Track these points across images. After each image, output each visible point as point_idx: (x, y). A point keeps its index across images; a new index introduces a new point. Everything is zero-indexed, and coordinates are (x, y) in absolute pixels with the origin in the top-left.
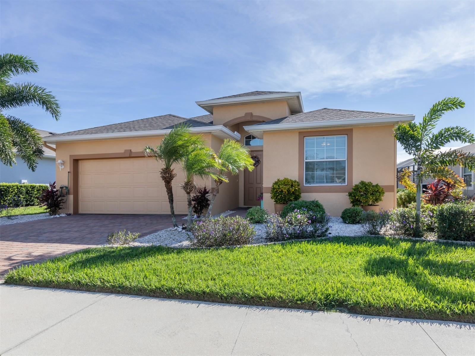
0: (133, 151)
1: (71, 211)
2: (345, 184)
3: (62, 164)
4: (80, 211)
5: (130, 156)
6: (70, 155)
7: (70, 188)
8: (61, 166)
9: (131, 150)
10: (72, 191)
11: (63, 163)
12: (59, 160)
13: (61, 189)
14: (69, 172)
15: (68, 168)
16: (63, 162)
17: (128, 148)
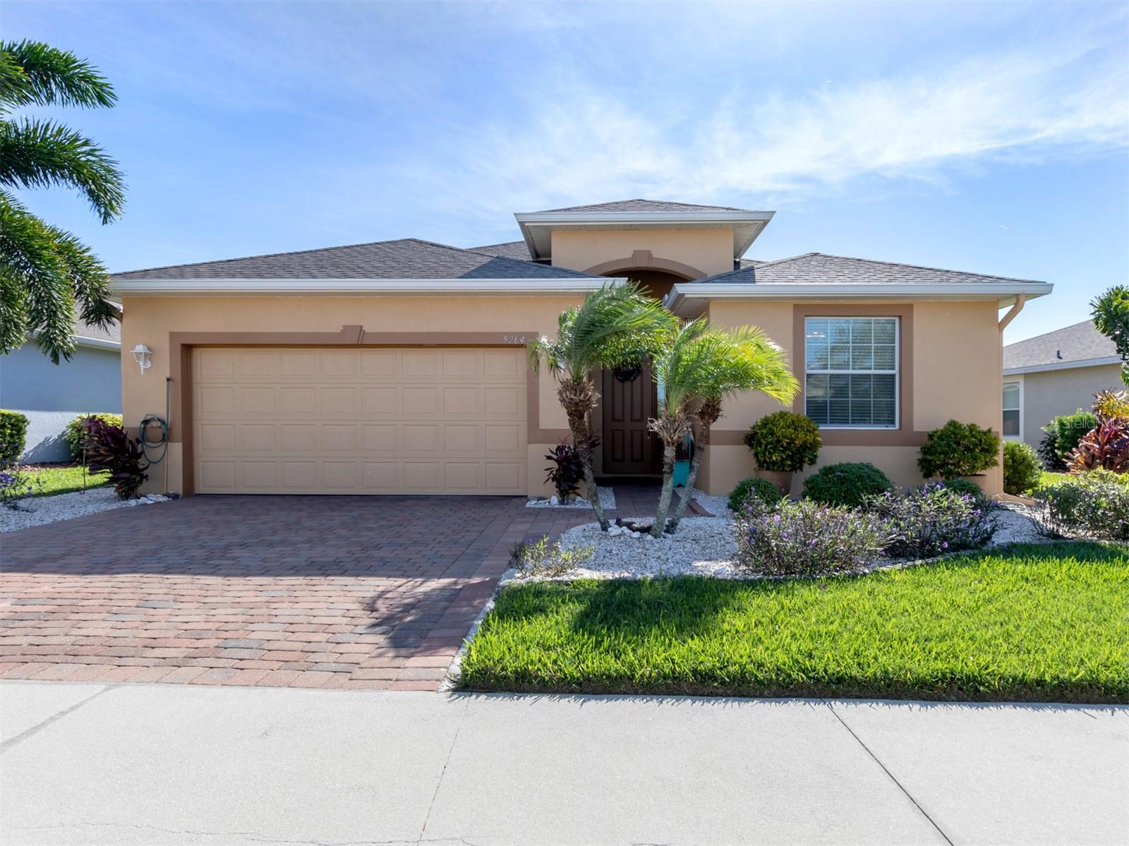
0: (367, 329)
1: (177, 487)
2: (895, 427)
3: (146, 355)
4: (200, 488)
5: (360, 343)
6: (171, 334)
7: (171, 424)
8: (145, 362)
9: (361, 327)
10: (178, 430)
11: (150, 355)
12: (139, 344)
13: (142, 426)
14: (168, 380)
15: (165, 366)
16: (149, 349)
17: (352, 320)
